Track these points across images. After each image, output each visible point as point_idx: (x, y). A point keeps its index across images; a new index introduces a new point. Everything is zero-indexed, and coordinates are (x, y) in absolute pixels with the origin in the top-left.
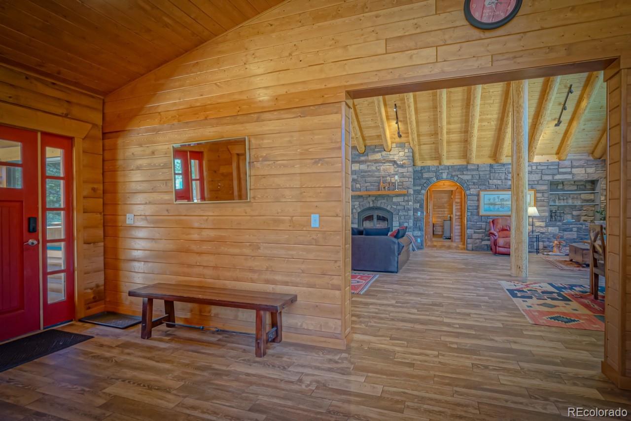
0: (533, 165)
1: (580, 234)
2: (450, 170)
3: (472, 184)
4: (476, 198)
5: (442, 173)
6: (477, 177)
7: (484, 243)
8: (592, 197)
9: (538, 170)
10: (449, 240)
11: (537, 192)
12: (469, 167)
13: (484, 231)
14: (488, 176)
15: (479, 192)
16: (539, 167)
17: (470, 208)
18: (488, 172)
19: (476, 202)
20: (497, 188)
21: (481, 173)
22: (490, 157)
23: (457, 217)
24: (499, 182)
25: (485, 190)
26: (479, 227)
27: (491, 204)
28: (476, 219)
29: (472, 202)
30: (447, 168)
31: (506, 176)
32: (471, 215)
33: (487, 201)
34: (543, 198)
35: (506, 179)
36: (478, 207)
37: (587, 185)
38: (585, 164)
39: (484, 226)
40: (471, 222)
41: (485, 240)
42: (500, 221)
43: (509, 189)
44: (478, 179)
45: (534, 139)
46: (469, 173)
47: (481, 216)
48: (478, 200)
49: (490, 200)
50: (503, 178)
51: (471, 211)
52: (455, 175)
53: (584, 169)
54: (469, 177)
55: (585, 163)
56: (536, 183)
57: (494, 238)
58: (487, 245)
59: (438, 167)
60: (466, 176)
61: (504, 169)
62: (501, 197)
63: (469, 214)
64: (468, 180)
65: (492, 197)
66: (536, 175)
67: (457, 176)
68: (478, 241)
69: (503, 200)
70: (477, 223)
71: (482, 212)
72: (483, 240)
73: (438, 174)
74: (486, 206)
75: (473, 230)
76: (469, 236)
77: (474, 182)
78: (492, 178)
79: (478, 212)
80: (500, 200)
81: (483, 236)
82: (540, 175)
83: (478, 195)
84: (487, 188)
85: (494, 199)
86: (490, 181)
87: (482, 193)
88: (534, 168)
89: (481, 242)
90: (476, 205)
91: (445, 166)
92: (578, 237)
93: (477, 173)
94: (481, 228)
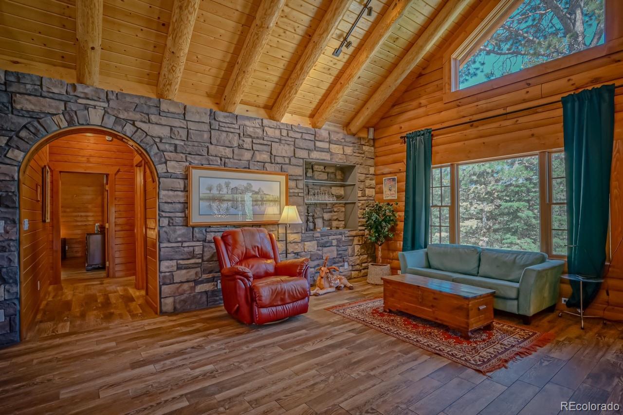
0: (282, 127)
1: (340, 249)
2: (111, 102)
3: (172, 148)
4: (180, 184)
5: (86, 107)
6: (183, 134)
7: (200, 288)
8: (341, 191)
9: (290, 139)
10: (103, 274)
11: (289, 178)
12: (164, 107)
13: (200, 261)
14: (206, 136)
15: (187, 169)
16: (291, 134)
17: (166, 207)
18: (206, 127)
19: (180, 193)
20: (224, 165)
21: (191, 126)
22: (209, 95)
23: (118, 228)
24: (228, 152)
25: (201, 167)
26: (189, 253)
27: (213, 199)
28: (179, 236)
29: (171, 193)
30: (103, 96)
31: (241, 142)
32: (169, 225)
33: (204, 192)
34: (297, 191)
35: (240, 147)
36: (186, 205)
37: (337, 174)
38: (343, 141)
39: (198, 251)
40: (169, 241)
41: (202, 282)
42: (241, 238)
43: (245, 168)
44: (184, 138)
45: (302, 68)
46: (163, 121)
47: (193, 227)
48: (186, 189)
49: (210, 189)
50: (236, 144)
51: (167, 215)
52: (126, 120)
53: (341, 147)
54: (165, 132)
55: (342, 139)
56: (287, 161)
57: (245, 284)
58: (206, 292)
59: (74, 87)
60: (156, 127)
61: (237, 127)
62: (234, 184)
63: (165, 222)
64: (161, 139)
65: (215, 183)
66: (287, 147)
67: (134, 124)
68: (186, 286)
69: (235, 190)
70: (185, 244)
71: (195, 219)
72: (197, 282)
73: (72, 106)
74: (204, 204)
75: (174, 263)
76: (165, 277)
77: (176, 146)
78: (214, 141)
79: (186, 218)
80: (230, 192)
81: (196, 274)
82: (292, 148)
83: (186, 177)
84: (204, 162)
85: (220, 188)
86: (211, 147)
87: (195, 173)
88: (284, 133)
89: (193, 288)
90: (182, 200)
91: (97, 90)
92: (338, 254)
93: (183, 124)
94: (193, 255)
